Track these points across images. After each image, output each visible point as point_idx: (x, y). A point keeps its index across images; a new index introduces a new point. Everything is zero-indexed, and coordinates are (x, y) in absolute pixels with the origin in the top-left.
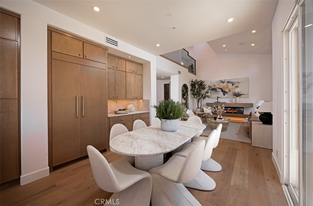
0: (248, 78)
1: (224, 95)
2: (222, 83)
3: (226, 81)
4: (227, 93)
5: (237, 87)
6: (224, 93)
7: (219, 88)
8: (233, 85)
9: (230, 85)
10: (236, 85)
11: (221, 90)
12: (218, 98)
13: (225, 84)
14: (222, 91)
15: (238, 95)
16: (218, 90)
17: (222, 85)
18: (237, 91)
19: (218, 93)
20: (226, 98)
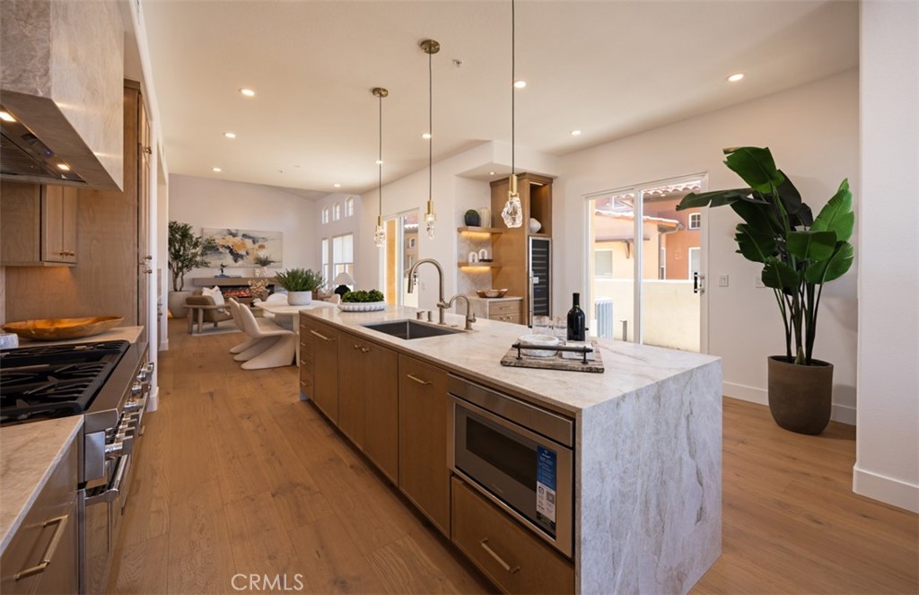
0: (281, 233)
1: (236, 261)
2: (231, 236)
3: (241, 234)
4: (242, 257)
5: (262, 247)
6: (236, 257)
7: (223, 246)
8: (254, 242)
9: (249, 242)
10: (260, 243)
11: (228, 251)
12: (224, 266)
13: (238, 239)
14: (231, 252)
15: (264, 263)
16: (221, 250)
17: (230, 241)
18: (262, 254)
19: (221, 256)
20: (240, 267)
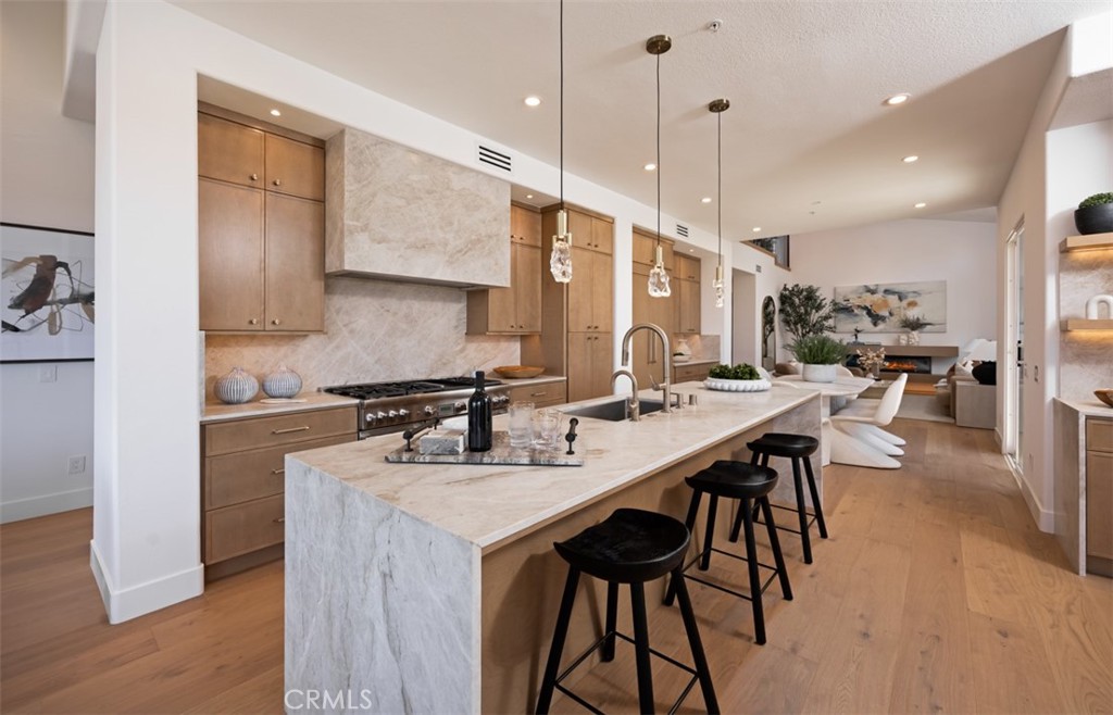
0: (945, 282)
1: (875, 324)
2: (869, 294)
3: (883, 289)
4: (883, 319)
5: (912, 304)
6: (876, 319)
7: (859, 306)
8: (900, 299)
9: (893, 300)
10: (910, 299)
11: (865, 312)
12: (858, 332)
13: (878, 297)
14: (869, 313)
15: (915, 325)
16: (856, 311)
17: (868, 300)
18: (913, 314)
19: (857, 319)
20: (881, 332)
